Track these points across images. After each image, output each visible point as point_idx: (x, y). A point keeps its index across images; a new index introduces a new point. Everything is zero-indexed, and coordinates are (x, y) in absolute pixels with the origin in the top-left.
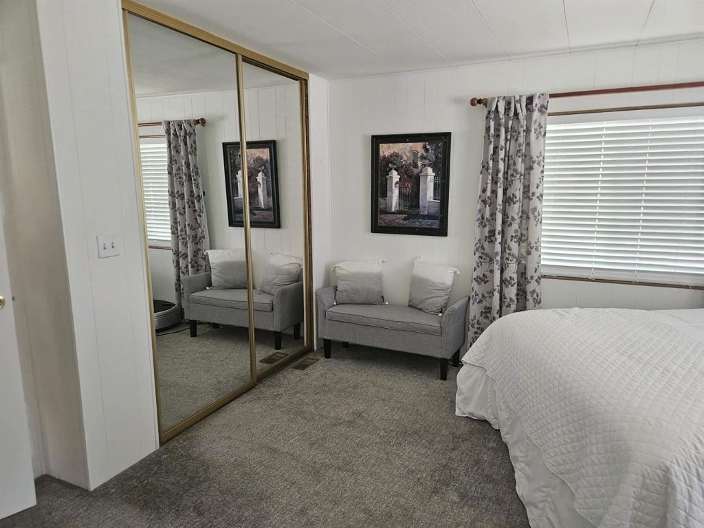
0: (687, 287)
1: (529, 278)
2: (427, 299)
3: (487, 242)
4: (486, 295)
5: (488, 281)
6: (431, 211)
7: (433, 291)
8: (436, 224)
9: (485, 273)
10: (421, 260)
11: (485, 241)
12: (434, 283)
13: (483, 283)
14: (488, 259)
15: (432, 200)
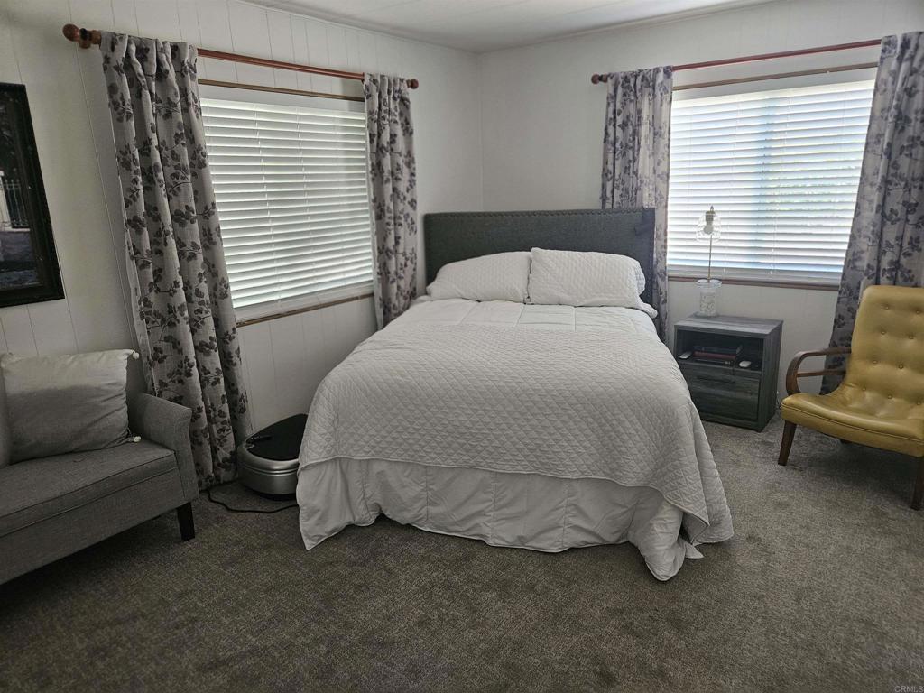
0: (357, 298)
1: (231, 332)
2: (90, 425)
3: (153, 293)
4: (167, 380)
5: (165, 357)
6: (12, 253)
7: (103, 404)
8: (31, 279)
9: (158, 345)
10: (15, 359)
11: (151, 291)
12: (98, 389)
13: (156, 362)
14: (159, 321)
15: (10, 229)
